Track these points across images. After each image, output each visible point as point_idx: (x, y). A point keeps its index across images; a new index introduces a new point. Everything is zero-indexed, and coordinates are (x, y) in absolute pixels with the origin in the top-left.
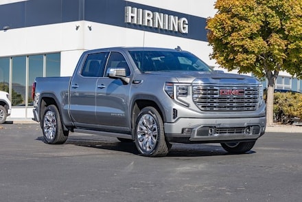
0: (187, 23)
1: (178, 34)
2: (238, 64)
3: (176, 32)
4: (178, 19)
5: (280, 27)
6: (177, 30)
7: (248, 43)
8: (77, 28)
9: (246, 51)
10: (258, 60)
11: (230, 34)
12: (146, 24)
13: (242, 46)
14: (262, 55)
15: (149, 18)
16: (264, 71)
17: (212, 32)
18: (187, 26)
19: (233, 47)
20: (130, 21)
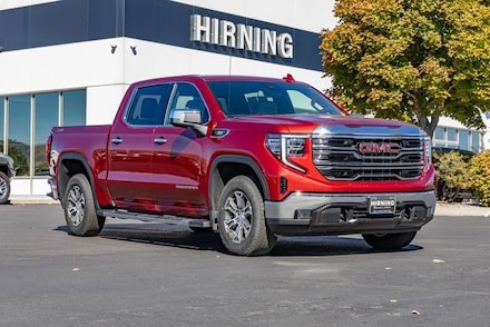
0: (291, 41)
1: (276, 59)
2: (373, 105)
3: (273, 56)
4: (277, 35)
5: (440, 46)
6: (275, 53)
7: (388, 72)
8: (114, 49)
9: (385, 85)
10: (405, 100)
11: (359, 57)
12: (225, 44)
13: (380, 77)
14: (411, 92)
15: (229, 34)
16: (415, 117)
17: (331, 55)
18: (290, 47)
19: (364, 78)
20: (199, 39)
